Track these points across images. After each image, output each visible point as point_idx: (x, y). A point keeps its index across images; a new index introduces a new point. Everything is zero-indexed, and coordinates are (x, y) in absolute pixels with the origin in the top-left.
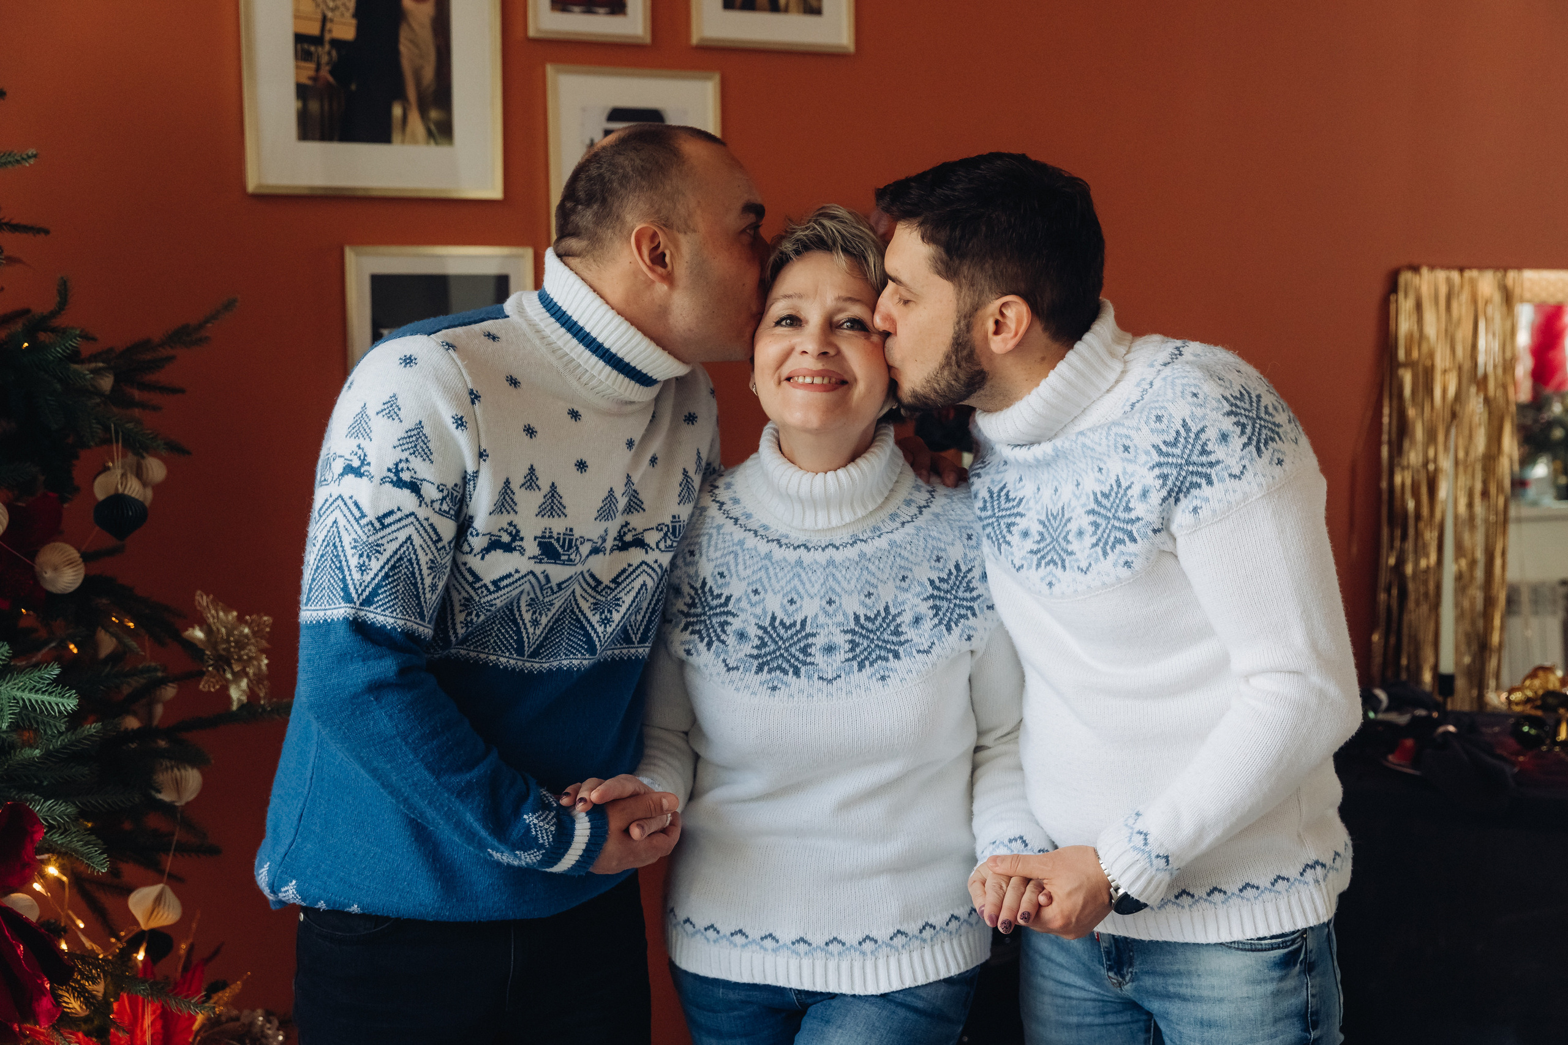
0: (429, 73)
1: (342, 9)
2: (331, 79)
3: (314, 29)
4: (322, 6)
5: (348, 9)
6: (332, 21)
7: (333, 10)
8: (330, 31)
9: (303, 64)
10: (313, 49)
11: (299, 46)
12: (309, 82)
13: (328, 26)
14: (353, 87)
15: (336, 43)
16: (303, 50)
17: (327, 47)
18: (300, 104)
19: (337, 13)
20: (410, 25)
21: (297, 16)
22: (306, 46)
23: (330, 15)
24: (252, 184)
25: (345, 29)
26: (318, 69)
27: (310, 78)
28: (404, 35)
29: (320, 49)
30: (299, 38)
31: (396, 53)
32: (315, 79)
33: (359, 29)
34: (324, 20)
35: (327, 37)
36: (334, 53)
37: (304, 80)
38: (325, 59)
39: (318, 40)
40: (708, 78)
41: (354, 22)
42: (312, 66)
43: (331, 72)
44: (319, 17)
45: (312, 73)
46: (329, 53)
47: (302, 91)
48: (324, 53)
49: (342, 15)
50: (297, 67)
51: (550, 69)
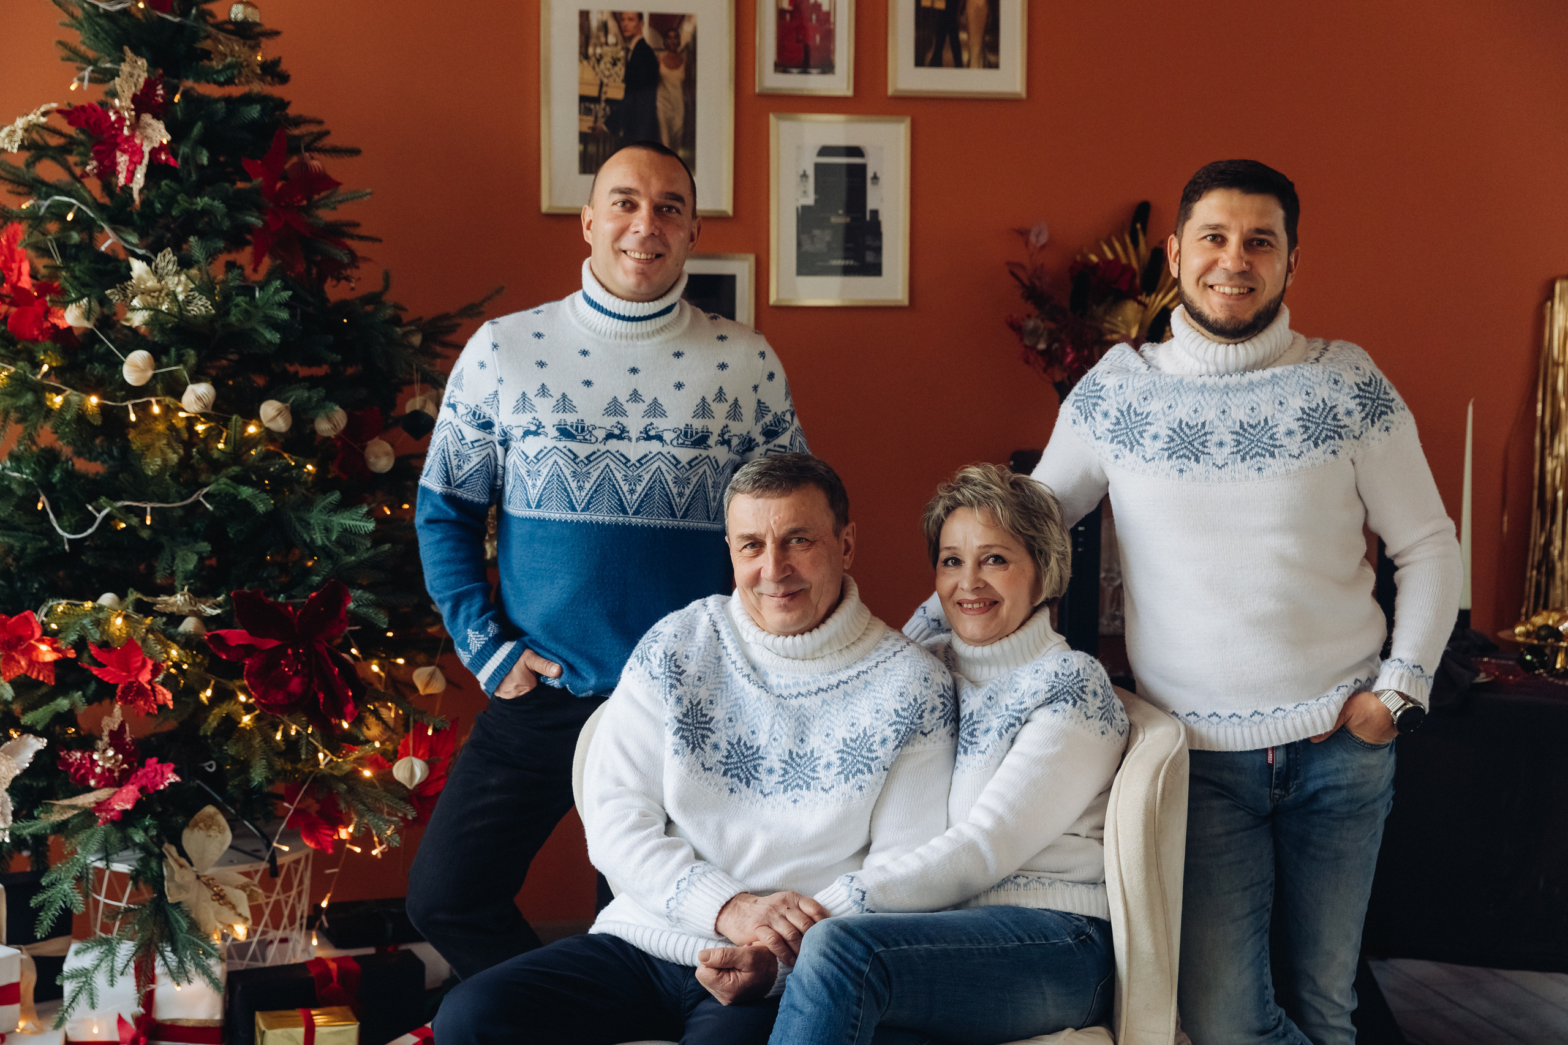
0: (678, 122)
1: (615, 76)
2: (605, 128)
3: (593, 92)
4: (600, 75)
5: (619, 76)
6: (607, 85)
7: (608, 77)
8: (606, 93)
9: (585, 117)
10: (592, 106)
11: (582, 105)
12: (590, 131)
13: (604, 89)
14: (621, 134)
15: (610, 102)
16: (585, 107)
17: (603, 105)
18: (582, 147)
19: (611, 79)
20: (665, 87)
21: (582, 83)
22: (587, 104)
23: (605, 81)
24: (546, 205)
25: (616, 91)
26: (596, 121)
27: (590, 128)
28: (660, 94)
29: (597, 106)
30: (583, 99)
31: (654, 108)
32: (593, 129)
33: (627, 91)
34: (601, 85)
35: (603, 97)
36: (608, 109)
37: (586, 129)
38: (601, 114)
39: (596, 100)
40: (902, 121)
41: (623, 86)
42: (591, 119)
43: (606, 123)
44: (598, 82)
45: (591, 124)
46: (604, 109)
47: (584, 138)
48: (601, 109)
49: (615, 81)
50: (581, 120)
51: (772, 118)
